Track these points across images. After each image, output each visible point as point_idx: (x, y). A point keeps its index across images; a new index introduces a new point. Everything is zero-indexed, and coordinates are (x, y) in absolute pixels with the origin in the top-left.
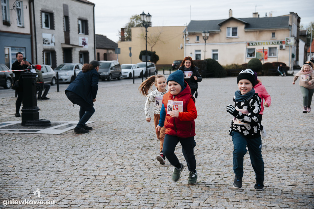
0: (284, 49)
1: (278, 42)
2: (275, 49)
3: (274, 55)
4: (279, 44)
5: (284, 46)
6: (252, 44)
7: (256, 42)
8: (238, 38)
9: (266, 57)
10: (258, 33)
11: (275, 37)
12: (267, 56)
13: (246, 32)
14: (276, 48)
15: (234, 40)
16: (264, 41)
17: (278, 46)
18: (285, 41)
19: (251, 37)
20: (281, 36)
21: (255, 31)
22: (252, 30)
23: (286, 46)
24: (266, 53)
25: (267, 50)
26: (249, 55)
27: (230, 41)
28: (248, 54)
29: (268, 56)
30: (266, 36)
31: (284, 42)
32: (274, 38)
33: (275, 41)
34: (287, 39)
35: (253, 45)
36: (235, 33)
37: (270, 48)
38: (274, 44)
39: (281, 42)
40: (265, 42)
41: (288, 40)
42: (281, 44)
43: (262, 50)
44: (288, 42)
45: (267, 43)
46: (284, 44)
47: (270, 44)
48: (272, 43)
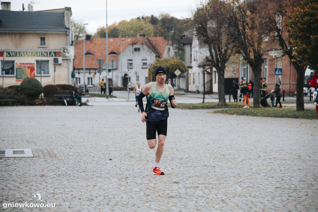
0: (60, 64)
1: (50, 53)
2: (46, 63)
3: (44, 73)
4: (52, 56)
5: (60, 59)
7: (15, 51)
10: (18, 36)
11: (45, 44)
12: (34, 74)
14: (48, 61)
16: (28, 50)
17: (51, 59)
18: (62, 51)
20: (54, 43)
21: (12, 33)
22: (8, 32)
23: (63, 60)
24: (32, 69)
25: (34, 64)
28: (3, 70)
29: (36, 74)
30: (32, 43)
31: (60, 52)
32: (43, 46)
33: (46, 51)
34: (64, 49)
35: (10, 56)
37: (38, 62)
38: (44, 56)
39: (55, 53)
40: (31, 51)
41: (65, 51)
42: (55, 56)
43: (26, 64)
44: (66, 53)
45: (33, 54)
46: (60, 56)
47: (39, 55)
48: (40, 54)
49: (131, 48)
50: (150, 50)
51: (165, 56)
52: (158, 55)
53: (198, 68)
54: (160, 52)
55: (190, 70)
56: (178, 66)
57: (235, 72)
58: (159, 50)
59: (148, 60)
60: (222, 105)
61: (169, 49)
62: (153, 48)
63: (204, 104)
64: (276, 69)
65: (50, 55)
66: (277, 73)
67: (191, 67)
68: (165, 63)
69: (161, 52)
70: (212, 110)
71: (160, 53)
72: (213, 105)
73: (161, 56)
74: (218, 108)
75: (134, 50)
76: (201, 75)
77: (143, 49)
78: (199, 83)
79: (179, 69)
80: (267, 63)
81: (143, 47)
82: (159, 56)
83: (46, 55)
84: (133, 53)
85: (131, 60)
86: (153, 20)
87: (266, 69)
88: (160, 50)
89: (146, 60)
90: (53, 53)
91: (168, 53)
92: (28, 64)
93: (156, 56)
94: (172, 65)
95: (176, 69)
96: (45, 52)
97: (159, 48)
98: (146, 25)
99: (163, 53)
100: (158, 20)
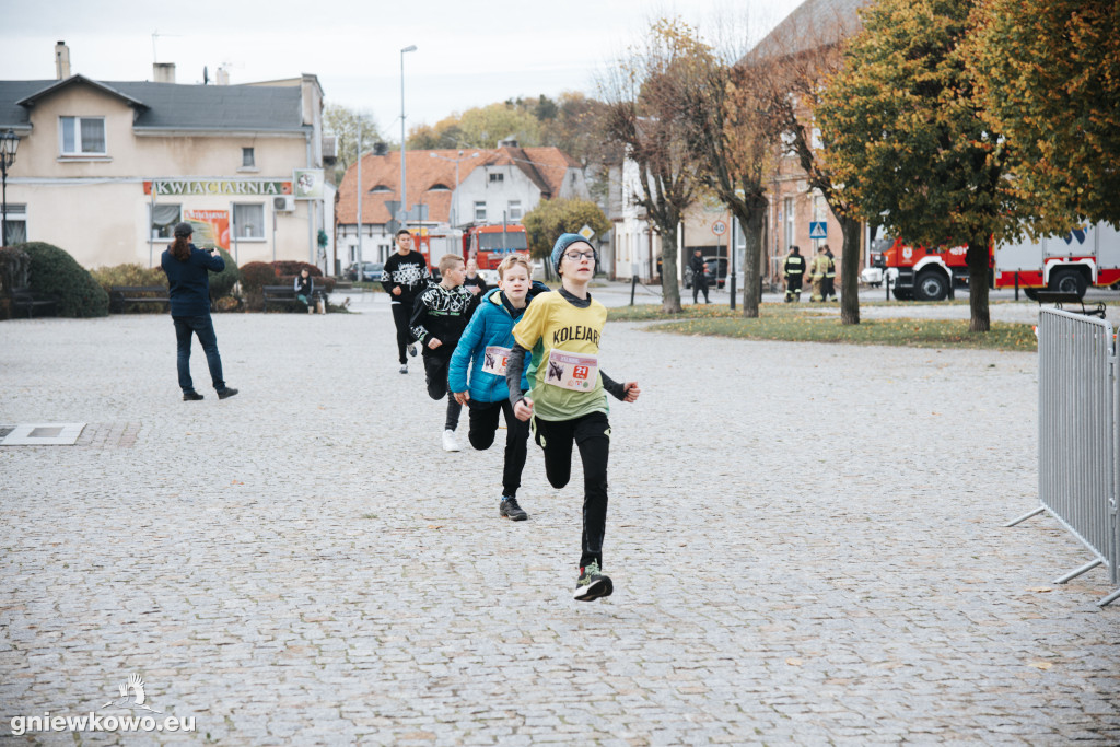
0: (290, 213)
1: (266, 185)
2: (256, 210)
3: (252, 235)
4: (271, 192)
5: (290, 200)
6: (167, 186)
7: (183, 181)
8: (107, 160)
9: (224, 239)
10: (189, 145)
11: (253, 163)
12: (227, 235)
13: (140, 138)
14: (260, 206)
15: (91, 170)
16: (214, 177)
17: (268, 200)
18: (294, 181)
19: (161, 161)
20: (276, 161)
21: (175, 138)
22: (164, 134)
23: (296, 201)
24: (223, 226)
25: (227, 212)
26: (156, 232)
27: (77, 170)
28: (155, 226)
29: (232, 238)
30: (221, 160)
31: (289, 184)
32: (249, 168)
33: (257, 181)
34: (300, 176)
35: (171, 193)
36: (93, 142)
37: (238, 207)
38: (252, 192)
39: (277, 185)
40: (219, 181)
41: (303, 180)
42: (279, 192)
43: (208, 212)
44: (304, 186)
45: (225, 188)
46: (290, 193)
47: (238, 191)
48: (242, 189)
49: (482, 174)
50: (528, 180)
51: (564, 191)
52: (546, 191)
53: (637, 221)
54: (551, 184)
55: (618, 225)
56: (587, 217)
57: (719, 232)
58: (550, 179)
59: (522, 203)
60: (671, 312)
61: (574, 177)
62: (536, 174)
63: (632, 309)
64: (813, 225)
65: (265, 190)
66: (815, 233)
67: (621, 220)
68: (556, 209)
69: (555, 183)
70: (645, 324)
71: (553, 185)
72: (650, 310)
73: (554, 193)
74: (661, 319)
75: (489, 178)
76: (644, 238)
77: (511, 176)
78: (639, 258)
79: (590, 224)
80: (794, 209)
81: (510, 171)
82: (548, 194)
83: (256, 190)
84: (487, 186)
85: (483, 203)
86: (545, 109)
87: (791, 223)
88: (552, 179)
89: (518, 202)
90: (272, 185)
91: (572, 186)
92: (212, 212)
93: (543, 194)
94: (573, 214)
95: (582, 225)
96: (253, 183)
97: (549, 174)
98: (522, 119)
99: (560, 185)
100: (557, 108)
